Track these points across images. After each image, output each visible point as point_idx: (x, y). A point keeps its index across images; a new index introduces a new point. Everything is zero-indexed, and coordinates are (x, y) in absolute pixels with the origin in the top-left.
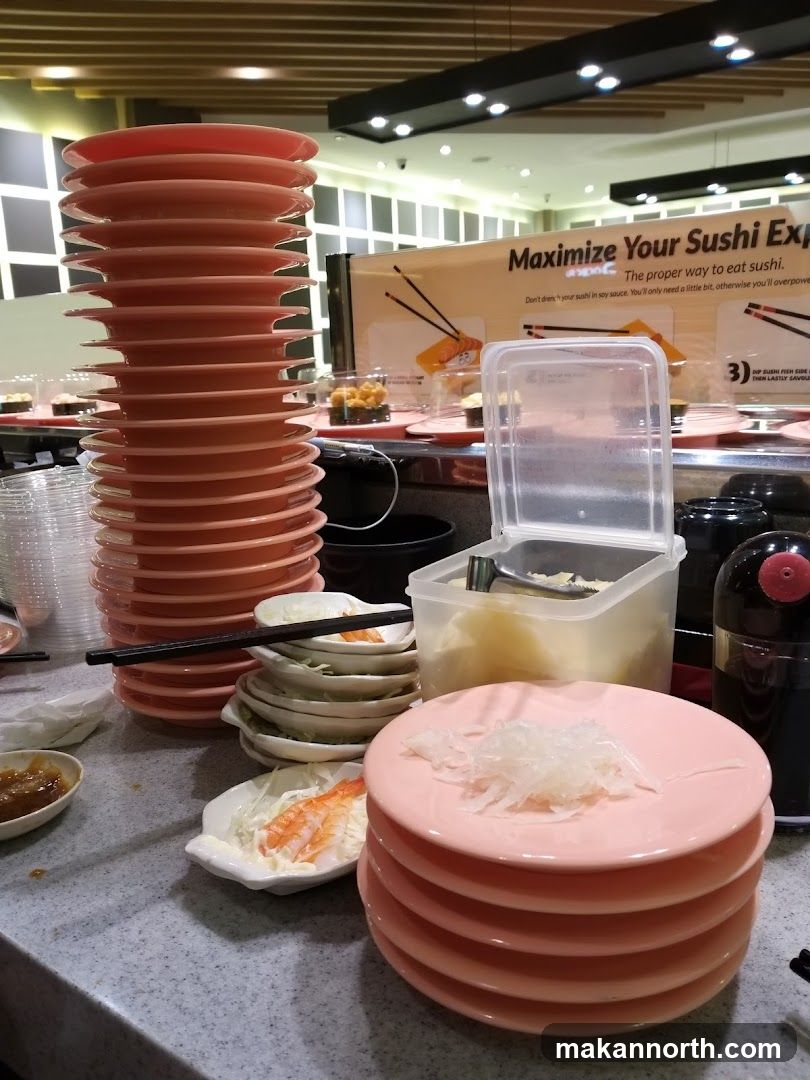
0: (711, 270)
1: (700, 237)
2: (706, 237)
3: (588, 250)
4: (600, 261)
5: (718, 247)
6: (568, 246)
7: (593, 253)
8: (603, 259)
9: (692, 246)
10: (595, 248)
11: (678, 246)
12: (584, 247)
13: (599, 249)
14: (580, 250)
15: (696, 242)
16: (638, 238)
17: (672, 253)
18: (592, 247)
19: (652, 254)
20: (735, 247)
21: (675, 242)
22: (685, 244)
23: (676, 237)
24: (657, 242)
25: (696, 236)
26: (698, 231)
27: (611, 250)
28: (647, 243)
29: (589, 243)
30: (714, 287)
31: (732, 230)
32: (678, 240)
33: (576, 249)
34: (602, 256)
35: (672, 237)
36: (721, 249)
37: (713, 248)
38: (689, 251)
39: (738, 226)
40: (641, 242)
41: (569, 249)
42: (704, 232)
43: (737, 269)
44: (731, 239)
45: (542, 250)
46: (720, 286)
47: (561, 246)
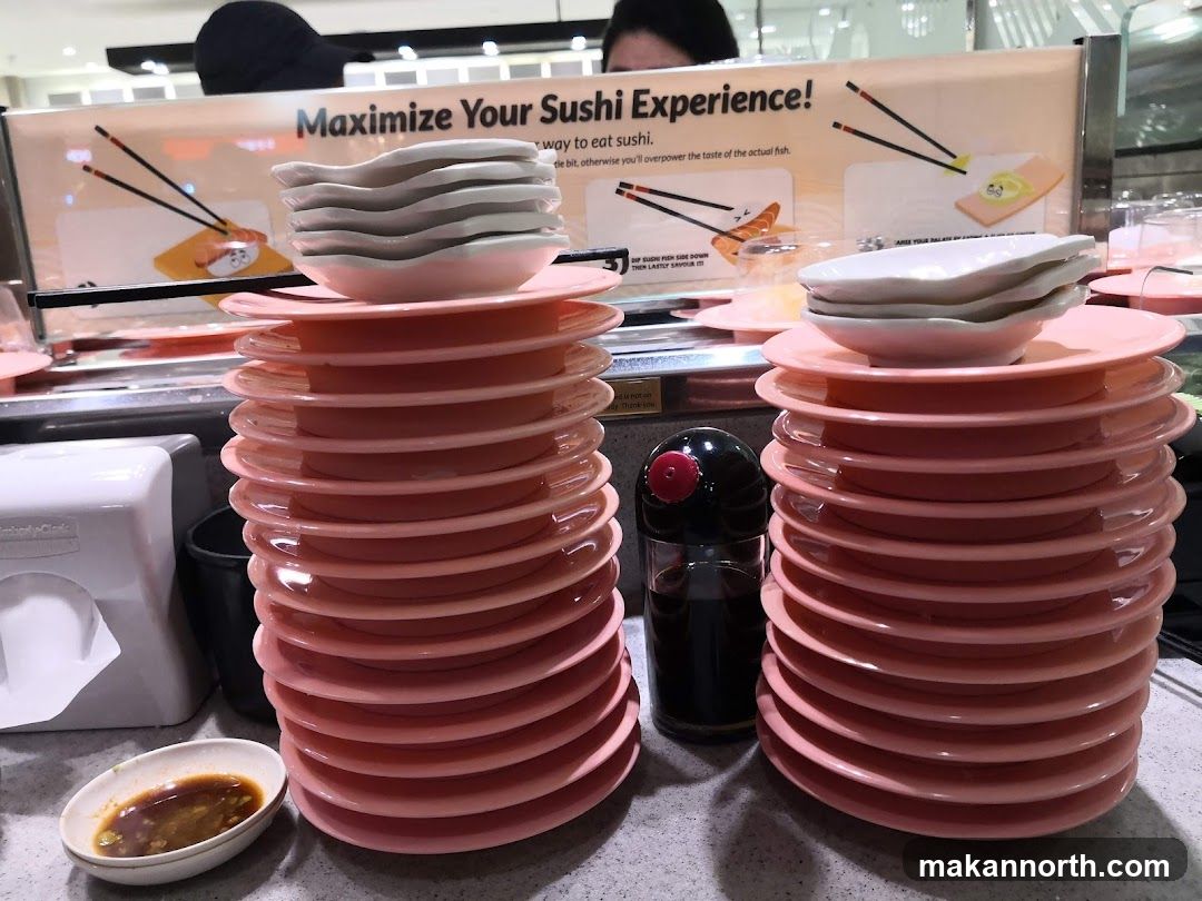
0: (573, 143)
1: (556, 104)
2: (563, 105)
3: (413, 114)
4: (431, 128)
5: (578, 116)
6: (382, 109)
7: (420, 119)
8: (435, 126)
9: (548, 115)
10: (422, 112)
11: (530, 115)
12: (407, 110)
13: (428, 114)
14: (401, 114)
15: (552, 110)
16: (480, 101)
17: (523, 122)
18: (418, 110)
19: (498, 123)
20: (598, 117)
21: (526, 109)
22: (538, 111)
23: (527, 104)
24: (503, 108)
25: (551, 103)
26: (554, 97)
27: (444, 115)
28: (492, 109)
29: (413, 105)
30: (579, 163)
31: (593, 98)
32: (530, 106)
33: (395, 111)
34: (432, 122)
35: (523, 103)
36: (582, 119)
37: (573, 118)
38: (544, 120)
39: (599, 94)
40: (483, 106)
41: (386, 112)
42: (560, 100)
43: (603, 143)
44: (592, 108)
45: (347, 112)
46: (586, 163)
47: (373, 107)
